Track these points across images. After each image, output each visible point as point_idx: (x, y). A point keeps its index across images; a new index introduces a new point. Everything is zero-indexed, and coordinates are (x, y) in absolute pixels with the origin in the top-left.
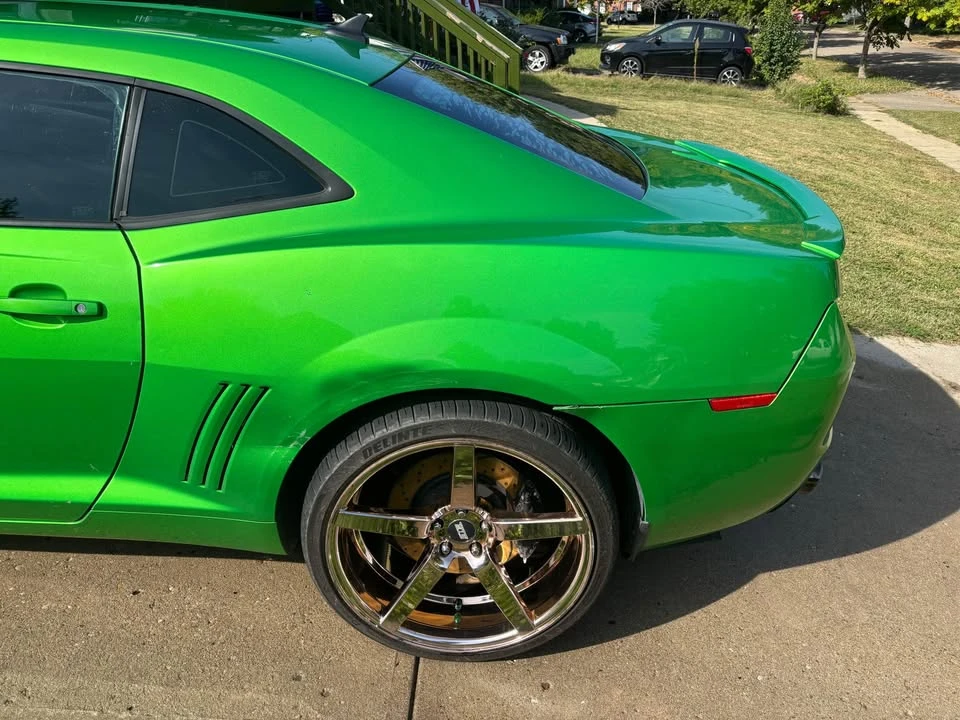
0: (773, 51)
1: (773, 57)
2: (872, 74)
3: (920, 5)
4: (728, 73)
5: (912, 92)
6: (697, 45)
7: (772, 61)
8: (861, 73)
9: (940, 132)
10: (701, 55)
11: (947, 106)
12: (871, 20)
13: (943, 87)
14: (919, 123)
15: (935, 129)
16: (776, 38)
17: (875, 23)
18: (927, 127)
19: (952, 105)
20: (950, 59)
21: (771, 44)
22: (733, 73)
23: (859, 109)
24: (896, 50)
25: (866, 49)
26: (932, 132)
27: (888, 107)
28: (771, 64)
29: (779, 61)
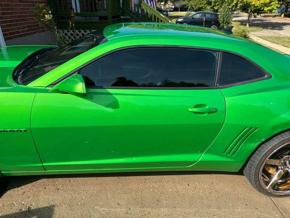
0: (224, 20)
1: (224, 22)
2: (250, 26)
3: (265, 6)
4: (213, 27)
5: (263, 31)
6: (204, 19)
7: (224, 23)
8: (247, 25)
9: (277, 43)
10: (205, 21)
11: (274, 35)
12: (250, 10)
13: (270, 29)
14: (270, 40)
15: (275, 42)
16: (225, 16)
17: (251, 11)
18: (273, 41)
19: (276, 35)
20: (269, 21)
21: (224, 18)
22: (215, 27)
23: (252, 36)
24: (256, 18)
25: (248, 18)
26: (275, 43)
27: (259, 36)
28: (223, 24)
29: (226, 23)
